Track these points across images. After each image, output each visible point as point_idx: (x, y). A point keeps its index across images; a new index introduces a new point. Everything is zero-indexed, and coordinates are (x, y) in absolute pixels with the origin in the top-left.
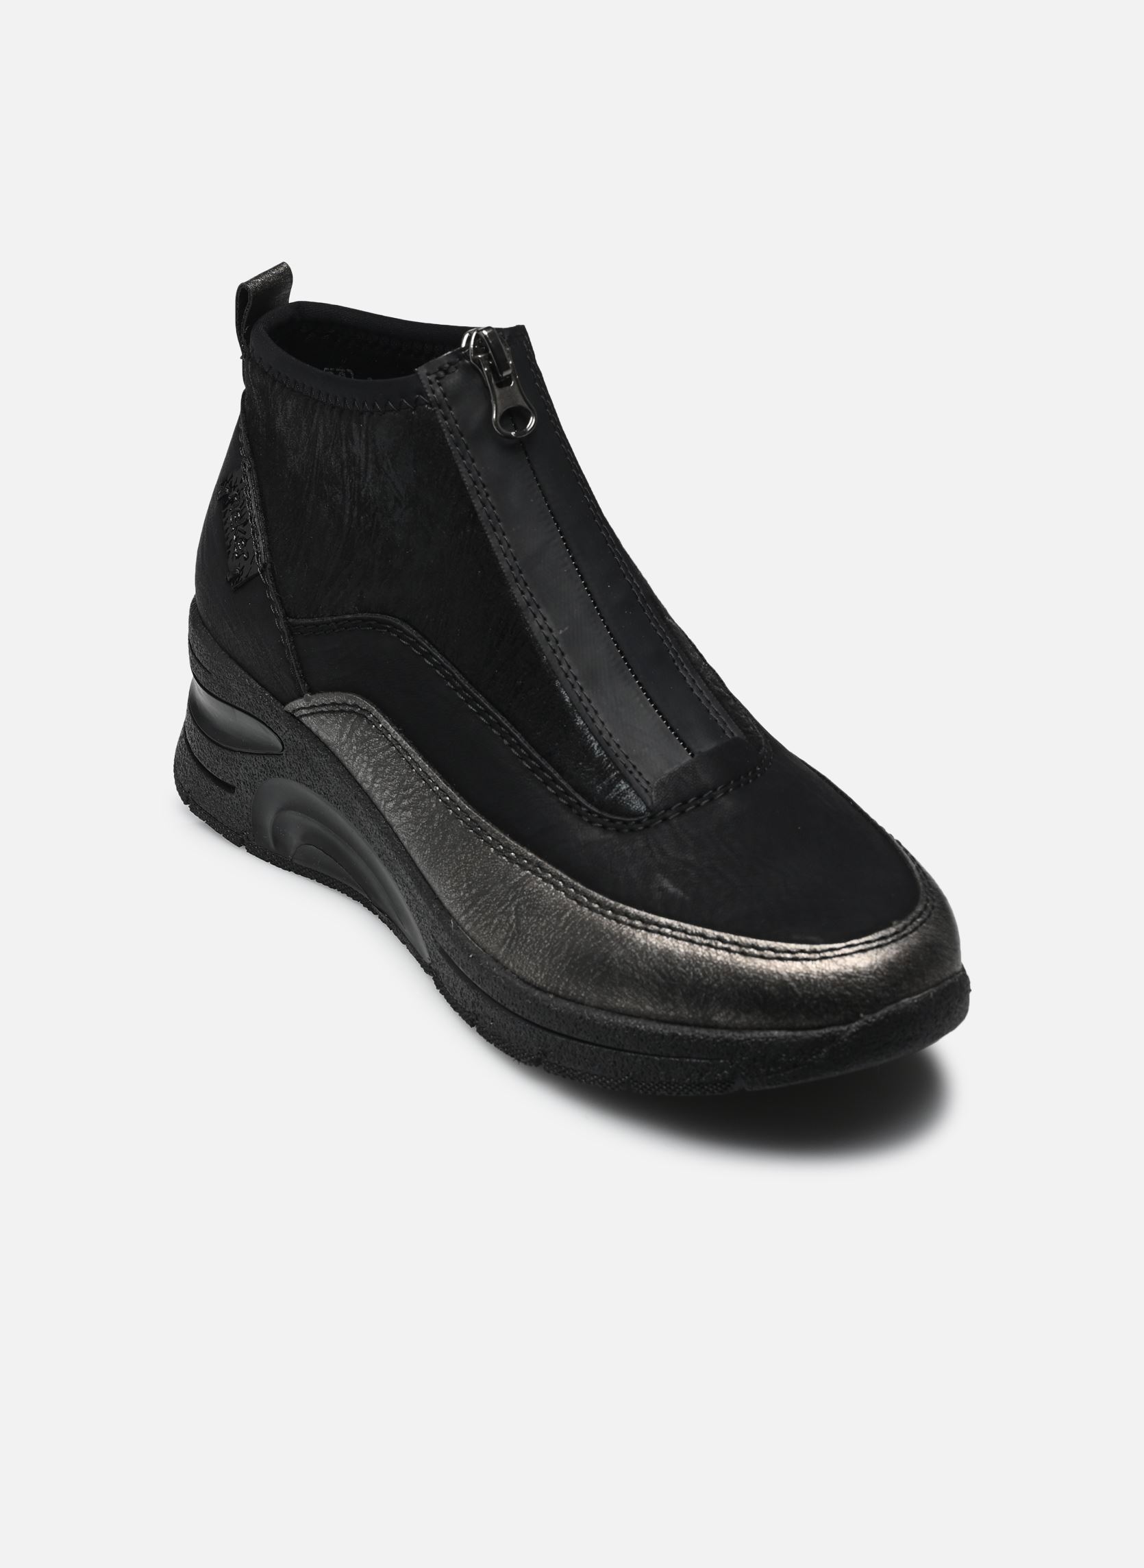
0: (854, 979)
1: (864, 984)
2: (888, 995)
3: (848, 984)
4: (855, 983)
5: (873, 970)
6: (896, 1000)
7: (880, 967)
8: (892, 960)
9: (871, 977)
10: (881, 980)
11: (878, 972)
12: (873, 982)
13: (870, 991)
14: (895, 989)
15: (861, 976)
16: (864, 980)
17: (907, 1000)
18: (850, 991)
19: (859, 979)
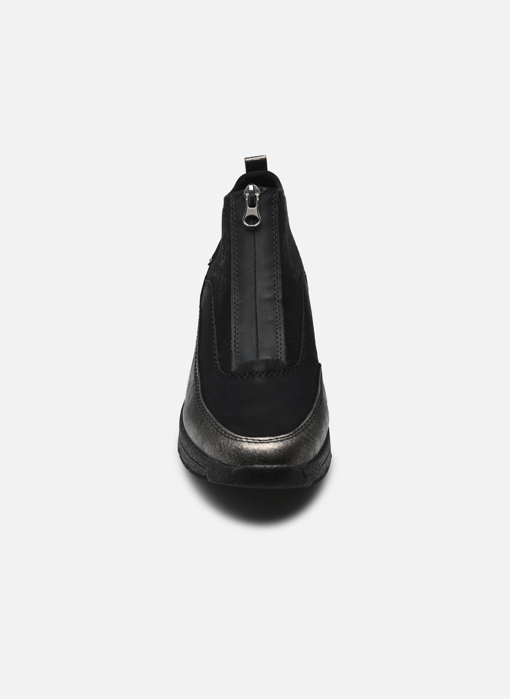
0: (240, 451)
1: (242, 453)
2: (249, 461)
3: (237, 452)
4: (240, 452)
5: (247, 450)
6: (252, 464)
7: (250, 449)
8: (256, 449)
9: (245, 452)
10: (249, 454)
11: (248, 451)
12: (245, 454)
13: (243, 457)
14: (252, 459)
15: (243, 450)
16: (243, 452)
17: (256, 466)
18: (237, 455)
19: (241, 451)
